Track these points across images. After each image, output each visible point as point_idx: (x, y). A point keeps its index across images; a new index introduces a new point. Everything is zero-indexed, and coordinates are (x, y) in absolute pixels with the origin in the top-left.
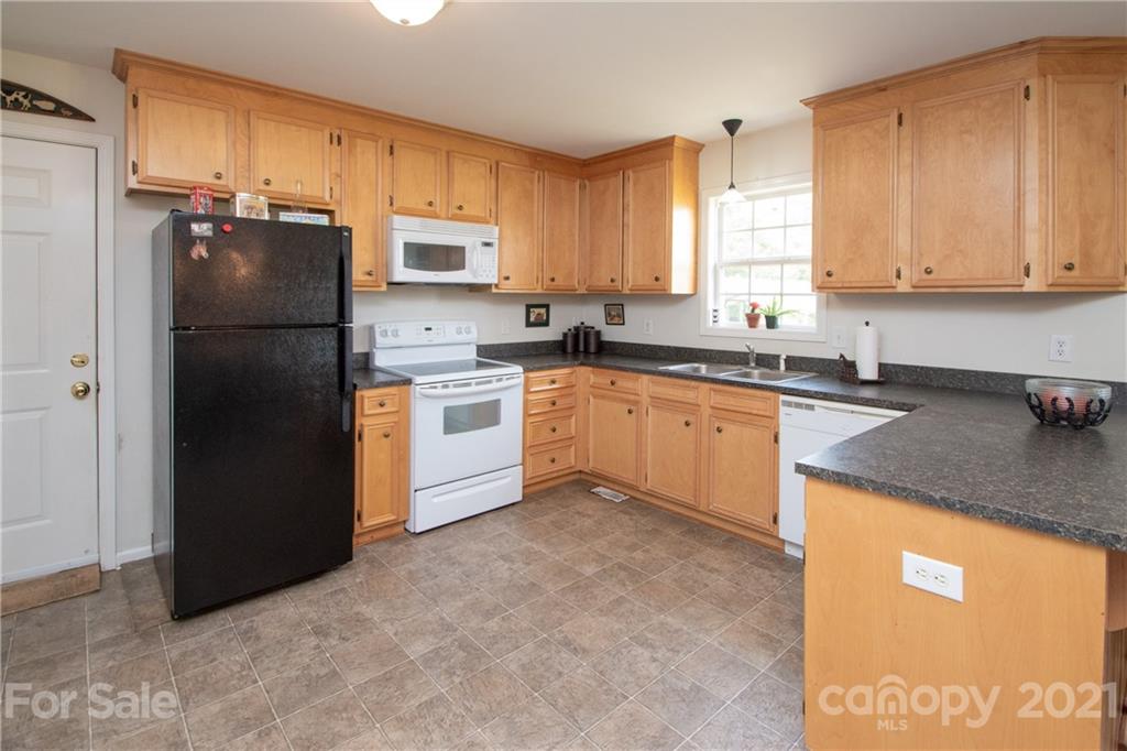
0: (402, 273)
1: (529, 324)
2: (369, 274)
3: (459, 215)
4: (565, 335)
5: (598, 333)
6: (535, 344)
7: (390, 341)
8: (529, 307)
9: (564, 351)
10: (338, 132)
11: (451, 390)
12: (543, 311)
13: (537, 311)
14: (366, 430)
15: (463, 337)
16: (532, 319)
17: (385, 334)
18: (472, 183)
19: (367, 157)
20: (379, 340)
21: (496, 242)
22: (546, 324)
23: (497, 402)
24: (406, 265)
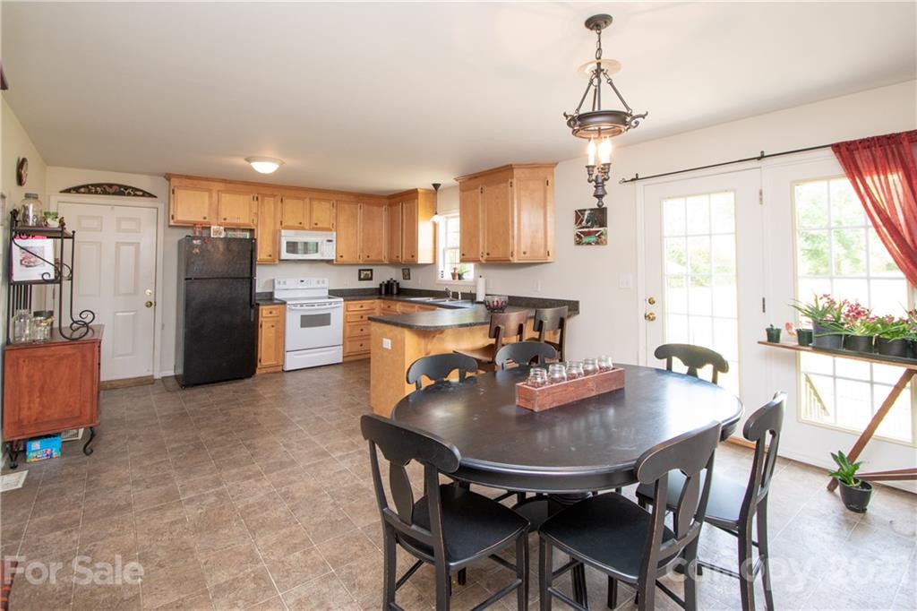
0: (285, 255)
1: (360, 279)
2: (270, 256)
3: (316, 228)
4: (381, 285)
5: (398, 284)
6: (364, 290)
7: (282, 286)
8: (360, 271)
9: (381, 293)
10: (256, 195)
11: (304, 308)
12: (369, 272)
13: (365, 272)
14: (264, 323)
15: (321, 285)
16: (362, 276)
17: (279, 283)
18: (323, 212)
19: (270, 205)
20: (277, 286)
21: (335, 240)
22: (371, 279)
23: (329, 314)
24: (287, 252)
